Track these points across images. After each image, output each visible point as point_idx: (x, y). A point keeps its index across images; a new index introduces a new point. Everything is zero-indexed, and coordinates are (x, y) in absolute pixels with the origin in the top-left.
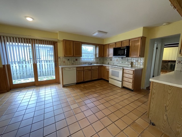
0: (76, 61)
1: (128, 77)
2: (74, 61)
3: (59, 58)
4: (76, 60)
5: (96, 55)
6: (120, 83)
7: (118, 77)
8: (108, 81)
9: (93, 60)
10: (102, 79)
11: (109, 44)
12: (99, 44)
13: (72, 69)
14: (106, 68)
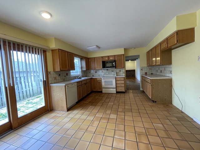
0: (67, 76)
1: (121, 83)
2: (65, 76)
3: (50, 73)
4: (67, 74)
5: (82, 68)
6: (115, 89)
7: (112, 85)
8: (101, 92)
9: (79, 73)
10: (92, 92)
11: (95, 58)
12: (85, 57)
13: (74, 85)
14: (97, 79)
